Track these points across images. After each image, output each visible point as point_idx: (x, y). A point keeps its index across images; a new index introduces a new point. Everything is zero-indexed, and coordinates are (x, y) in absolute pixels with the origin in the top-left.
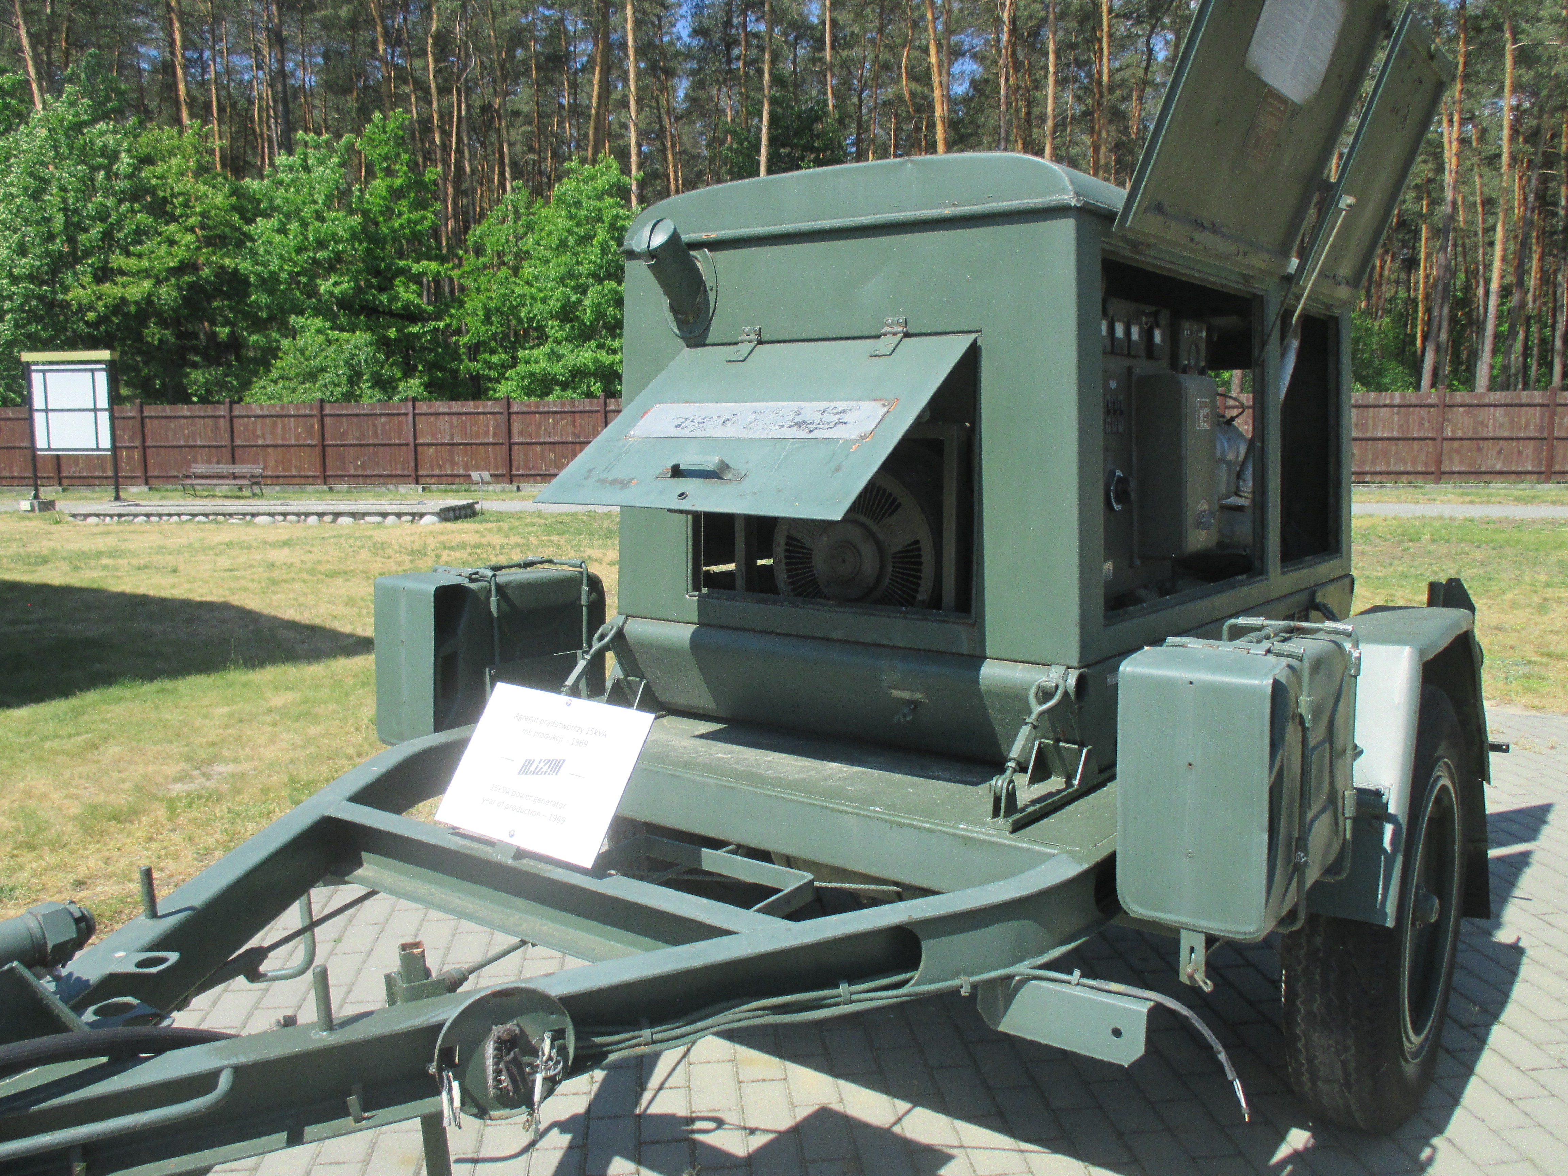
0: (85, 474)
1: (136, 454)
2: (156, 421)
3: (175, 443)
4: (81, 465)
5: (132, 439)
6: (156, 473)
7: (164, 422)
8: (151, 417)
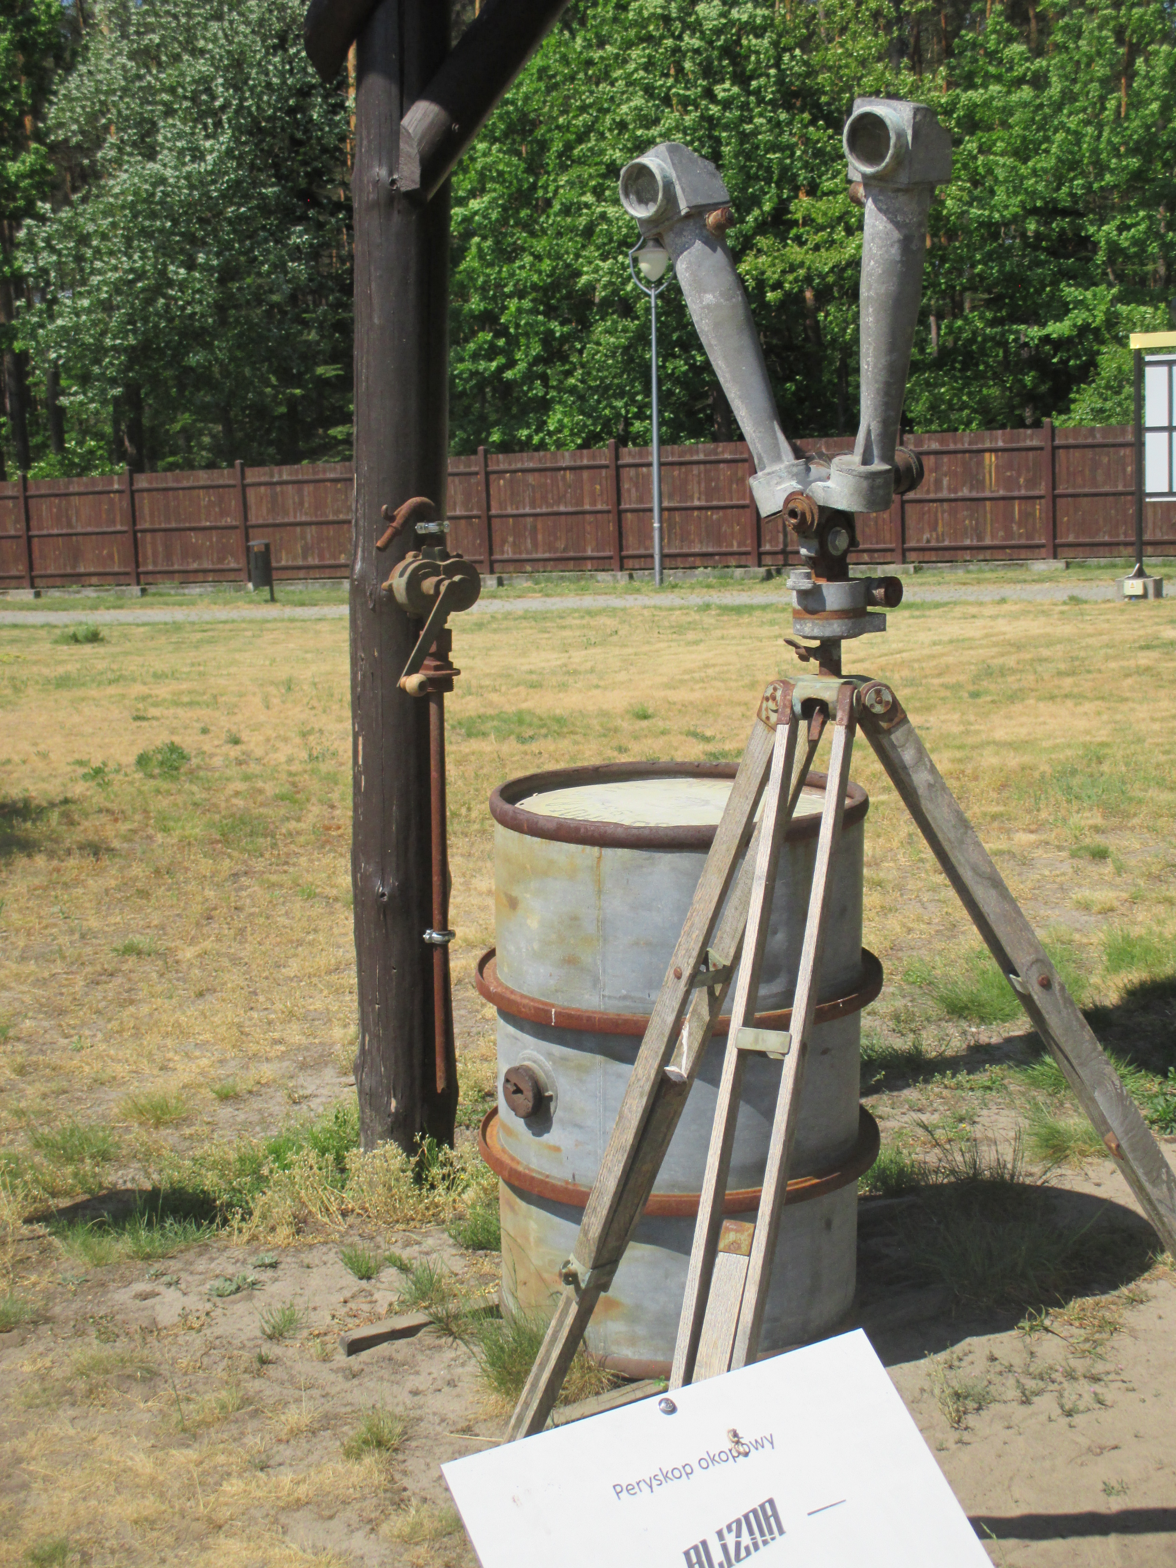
0: (946, 543)
1: (1038, 508)
2: (1077, 453)
3: (1106, 489)
4: (940, 529)
5: (1032, 483)
6: (1071, 539)
7: (1089, 453)
8: (1067, 447)
